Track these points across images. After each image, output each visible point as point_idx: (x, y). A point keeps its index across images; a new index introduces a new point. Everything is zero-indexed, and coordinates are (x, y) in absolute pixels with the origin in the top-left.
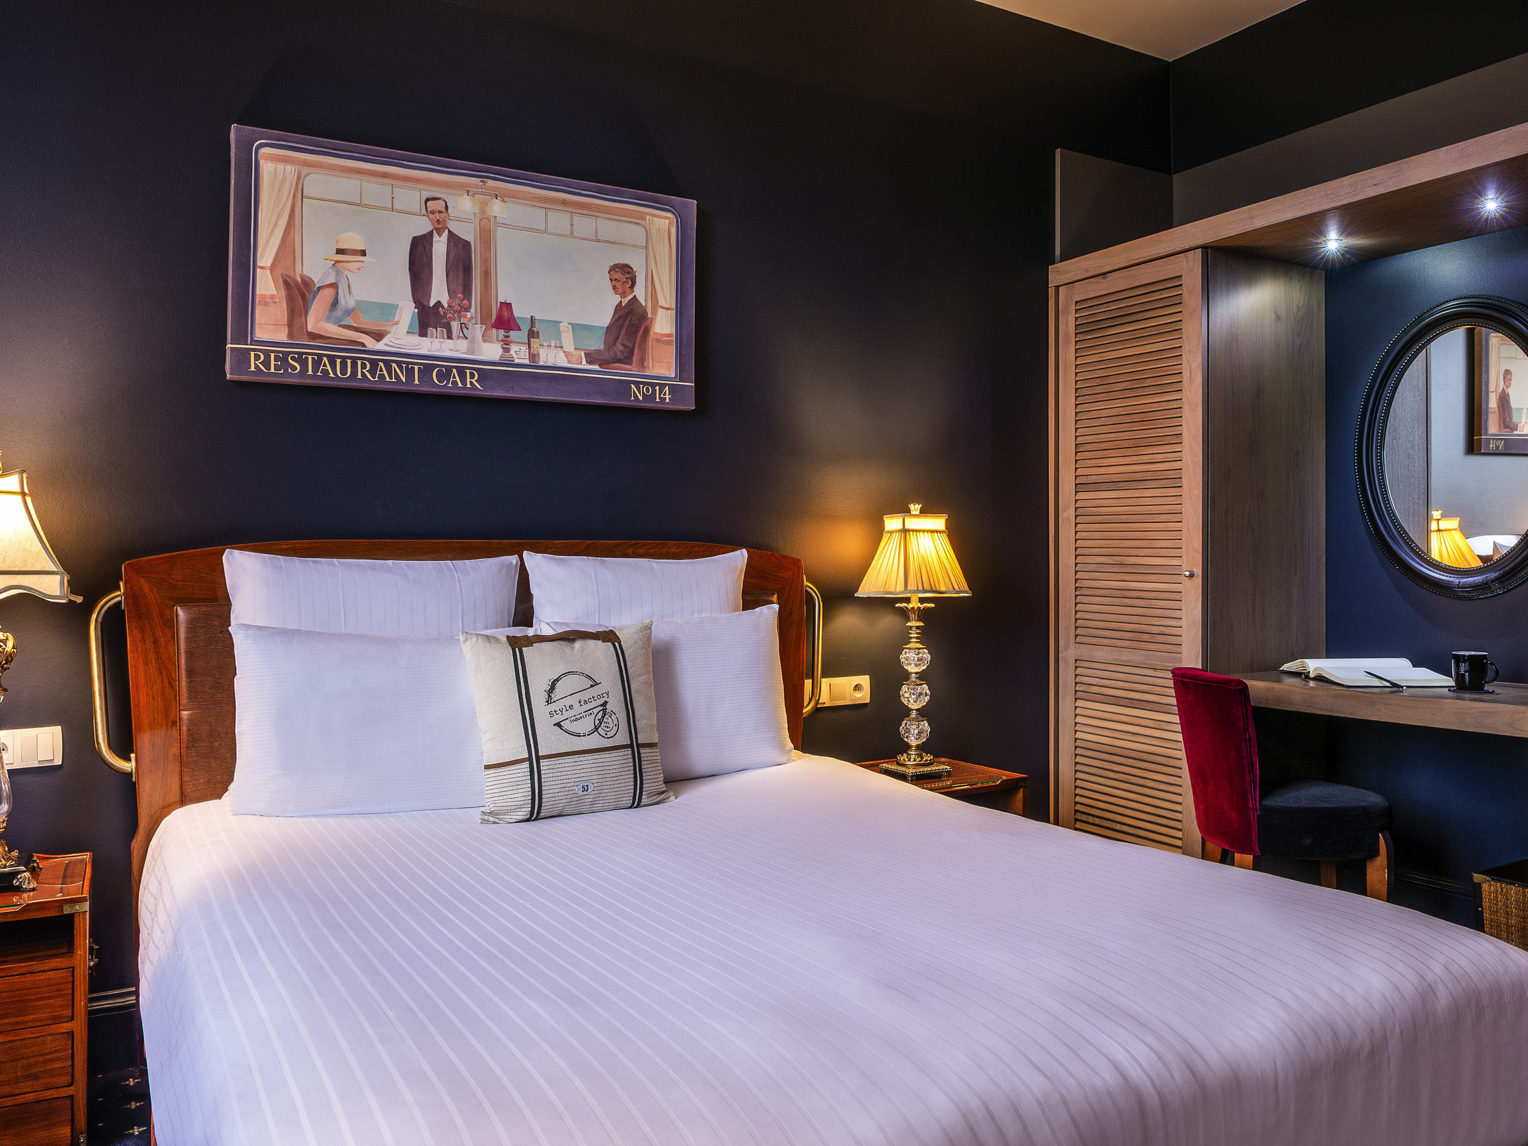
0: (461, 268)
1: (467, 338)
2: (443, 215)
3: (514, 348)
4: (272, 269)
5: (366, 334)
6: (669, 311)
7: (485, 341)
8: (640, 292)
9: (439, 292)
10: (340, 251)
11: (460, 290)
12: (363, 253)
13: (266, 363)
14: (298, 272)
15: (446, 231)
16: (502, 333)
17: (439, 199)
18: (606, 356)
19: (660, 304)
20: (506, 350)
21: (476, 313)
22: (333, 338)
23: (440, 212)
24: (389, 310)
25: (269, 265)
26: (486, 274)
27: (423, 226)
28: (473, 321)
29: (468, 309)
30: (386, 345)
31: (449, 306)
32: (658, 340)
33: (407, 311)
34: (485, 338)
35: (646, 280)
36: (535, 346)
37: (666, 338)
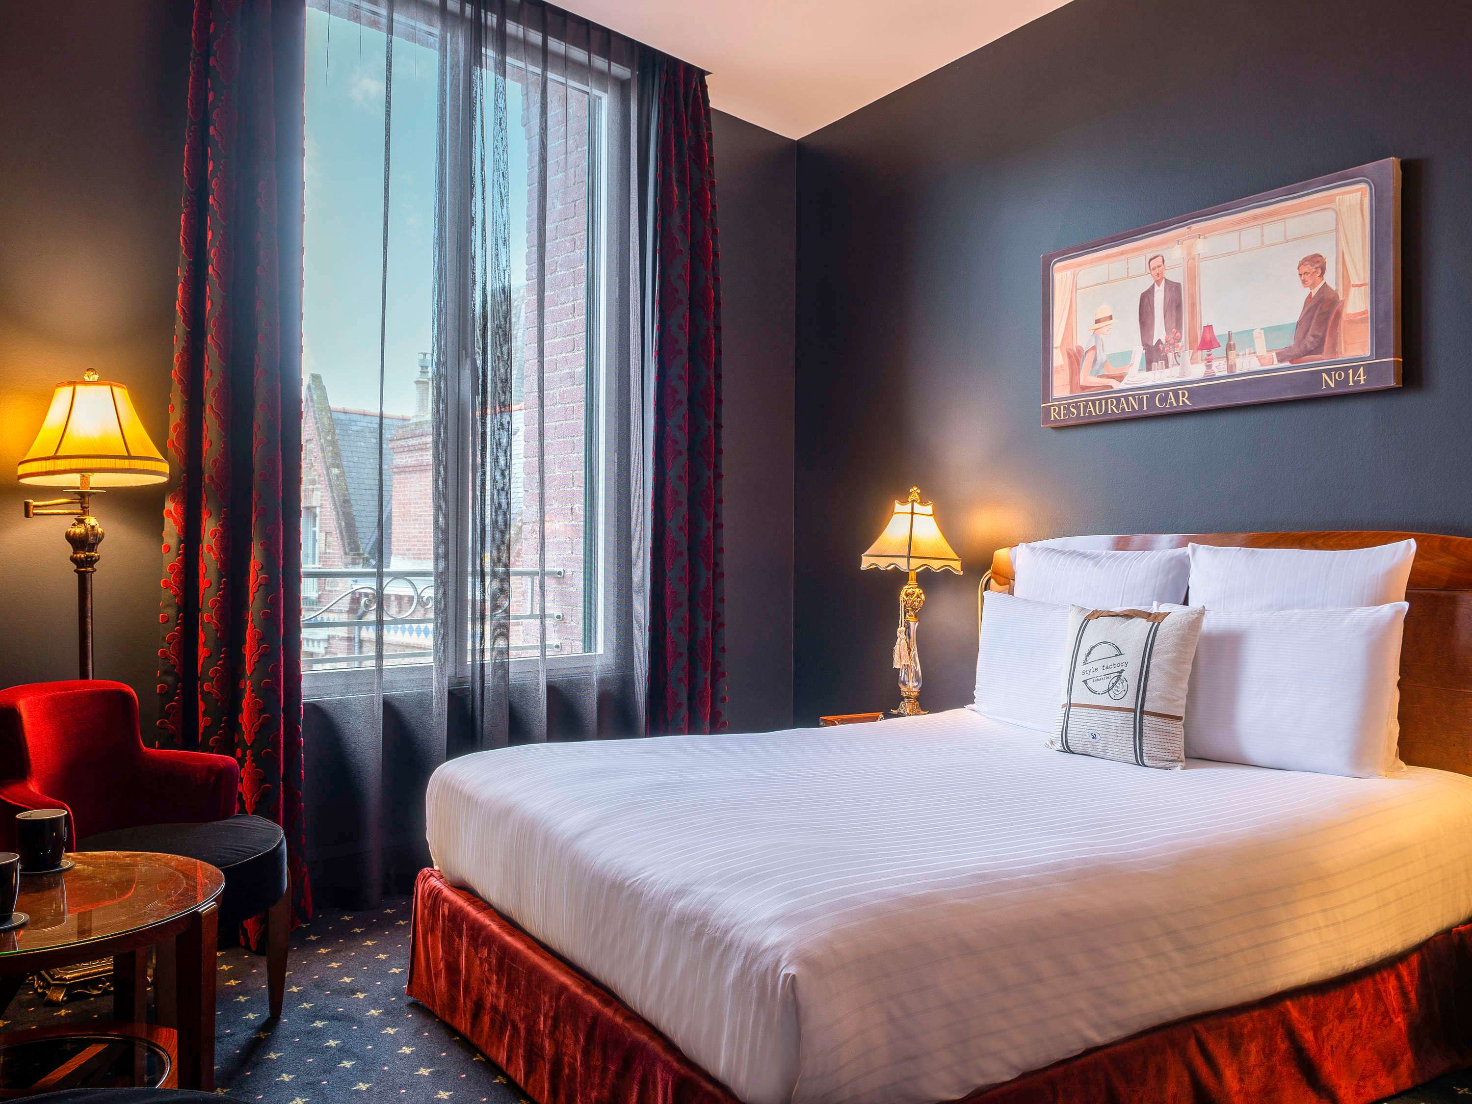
0: (1174, 307)
1: (1179, 364)
2: (1160, 269)
3: (1215, 364)
4: (1061, 347)
5: (1114, 378)
6: (1363, 288)
7: (1192, 363)
8: (1330, 278)
9: (1159, 332)
10: (1097, 321)
11: (1174, 325)
12: (1111, 318)
13: (1059, 414)
14: (1075, 344)
15: (1164, 280)
16: (1205, 352)
17: (1158, 256)
18: (1297, 351)
19: (1352, 283)
20: (1209, 367)
21: (1185, 342)
22: (1094, 387)
23: (1159, 267)
24: (1126, 356)
25: (1059, 345)
26: (1193, 306)
27: (1146, 283)
28: (1184, 349)
29: (1179, 341)
30: (1125, 384)
31: (1166, 342)
32: (1351, 322)
33: (1139, 353)
34: (1193, 361)
35: (1337, 263)
36: (1232, 358)
37: (1359, 317)
